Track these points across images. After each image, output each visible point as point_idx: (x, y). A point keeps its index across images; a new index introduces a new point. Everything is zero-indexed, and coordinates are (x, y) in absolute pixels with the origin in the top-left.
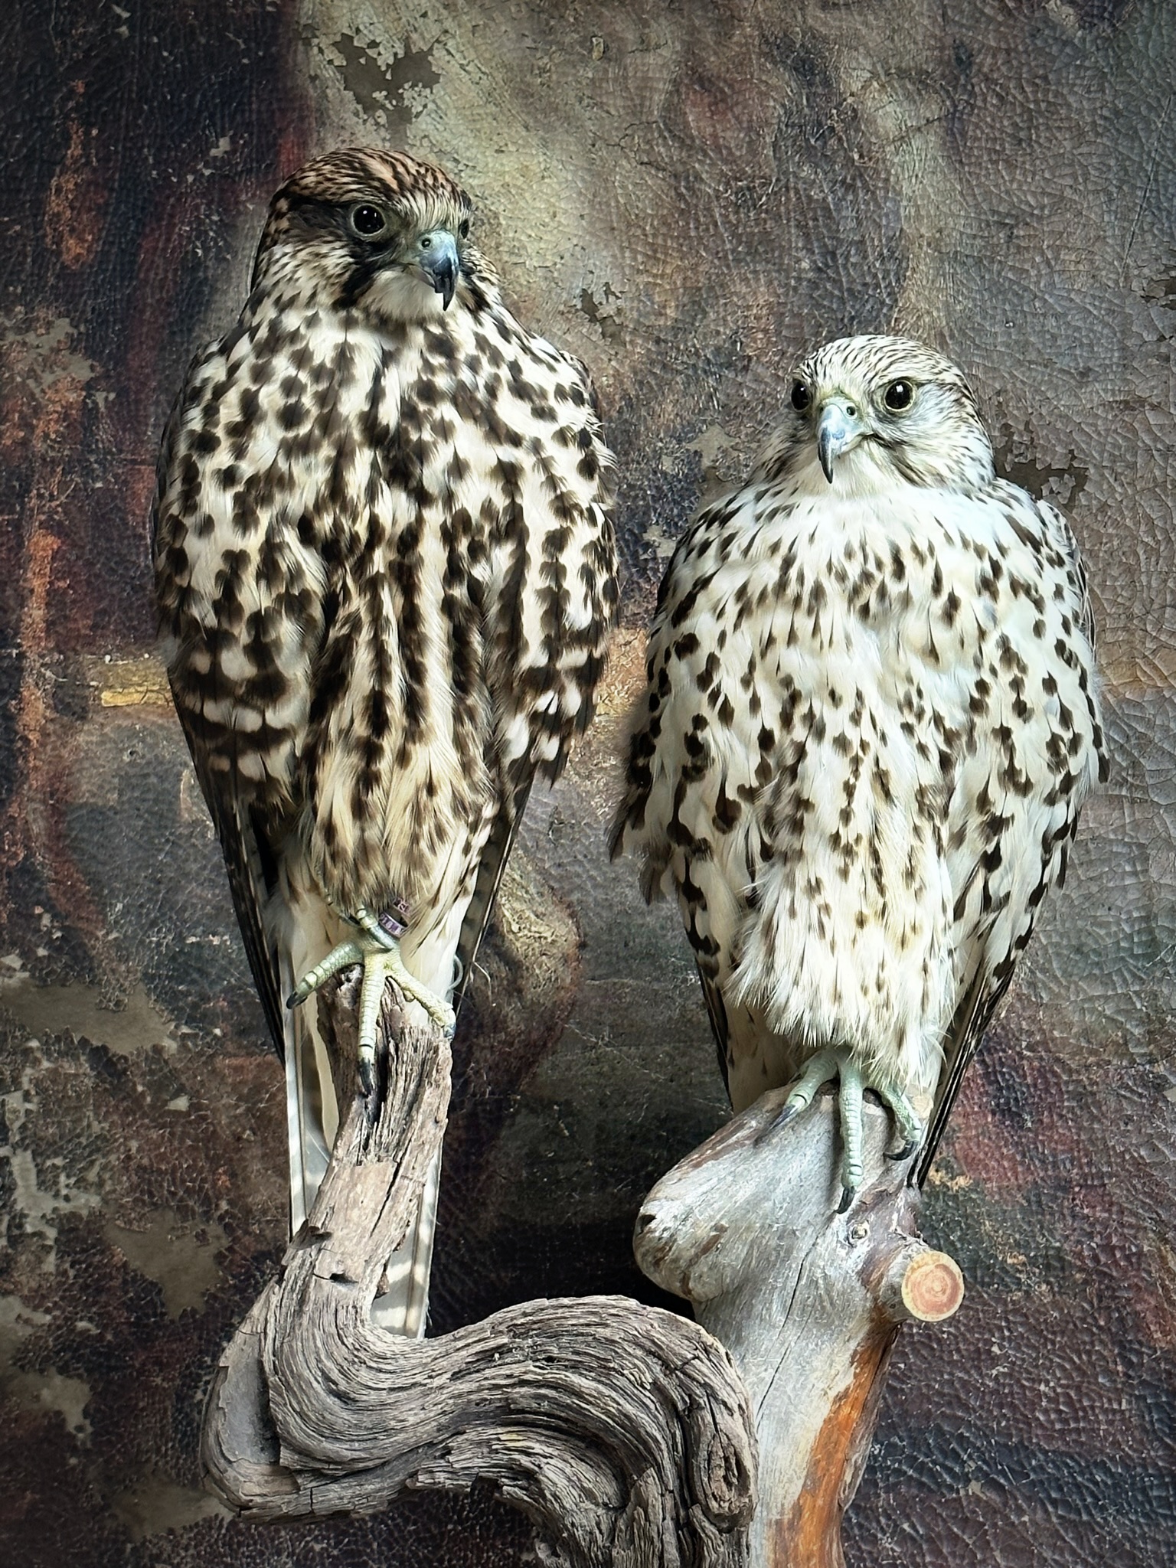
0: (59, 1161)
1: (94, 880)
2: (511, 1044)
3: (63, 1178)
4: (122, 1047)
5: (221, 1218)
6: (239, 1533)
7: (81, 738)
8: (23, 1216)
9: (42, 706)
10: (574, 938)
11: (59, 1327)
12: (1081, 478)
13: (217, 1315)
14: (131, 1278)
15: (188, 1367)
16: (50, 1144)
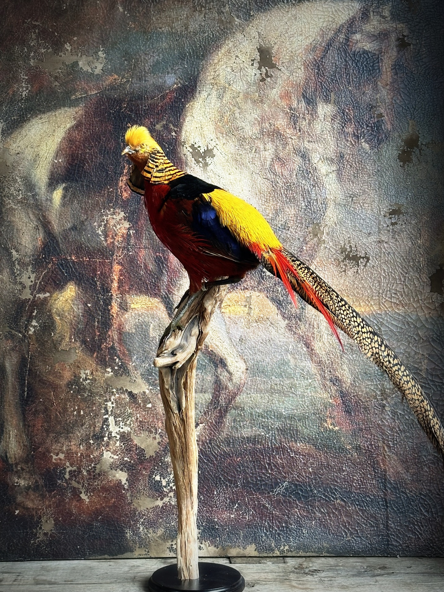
0: (120, 419)
1: (129, 350)
2: (230, 393)
3: (121, 422)
4: (135, 392)
5: (160, 433)
6: (164, 509)
7: (126, 316)
8: (112, 432)
9: (116, 308)
10: (245, 368)
11: (120, 459)
12: (368, 259)
13: (158, 457)
14: (137, 448)
15: (151, 469)
16: (118, 415)
